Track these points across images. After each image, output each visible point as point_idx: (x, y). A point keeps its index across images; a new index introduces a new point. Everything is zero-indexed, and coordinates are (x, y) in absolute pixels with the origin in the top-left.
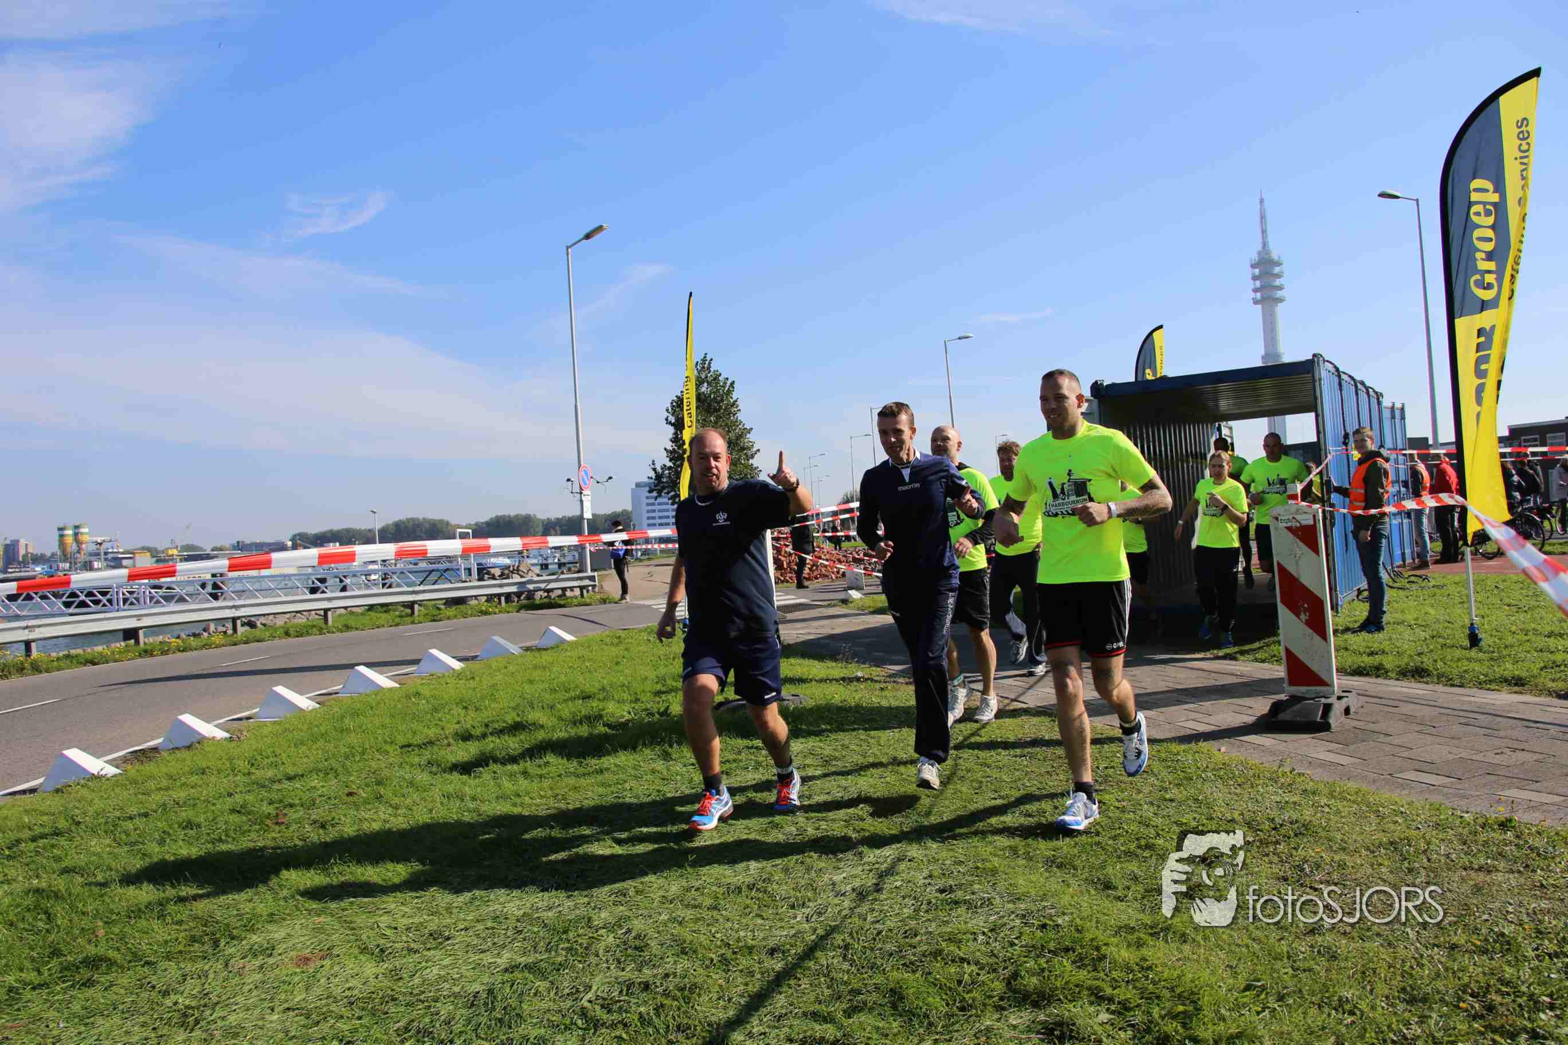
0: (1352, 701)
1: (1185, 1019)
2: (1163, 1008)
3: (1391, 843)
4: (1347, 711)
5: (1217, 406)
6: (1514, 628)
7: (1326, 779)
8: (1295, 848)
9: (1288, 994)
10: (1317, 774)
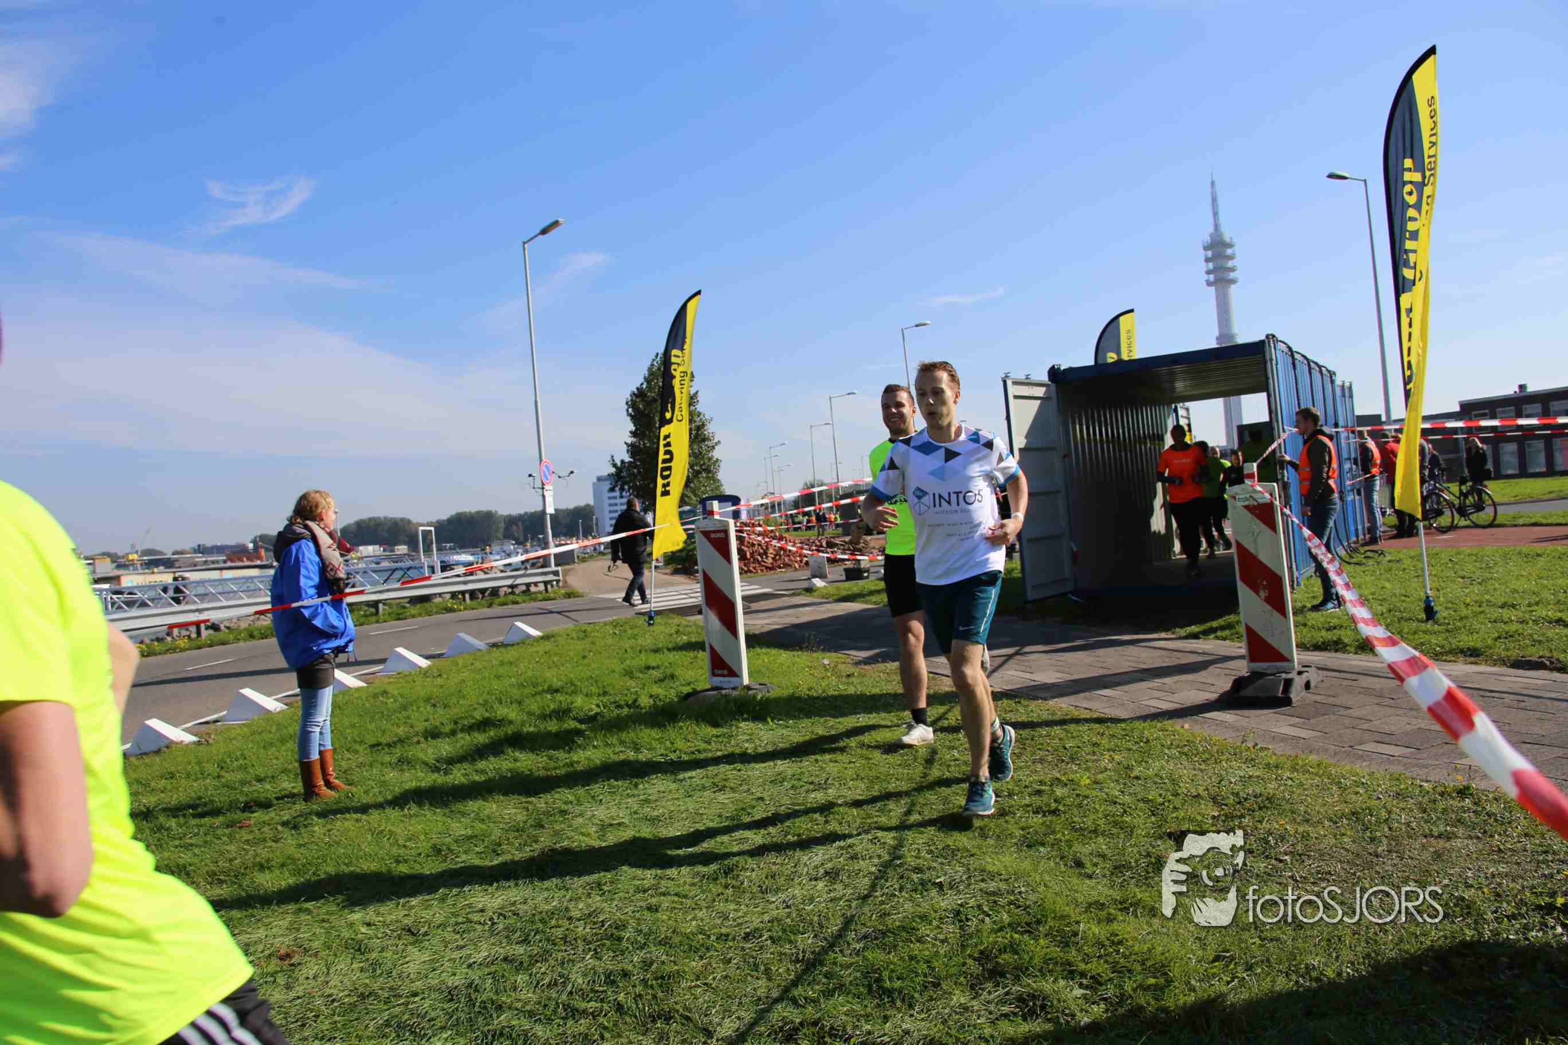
0: (1312, 675)
1: (1158, 991)
2: (1135, 981)
3: (1353, 814)
4: (1307, 686)
5: (1173, 388)
6: (1468, 600)
7: (1288, 753)
8: (1259, 821)
9: (1257, 963)
10: (1279, 748)
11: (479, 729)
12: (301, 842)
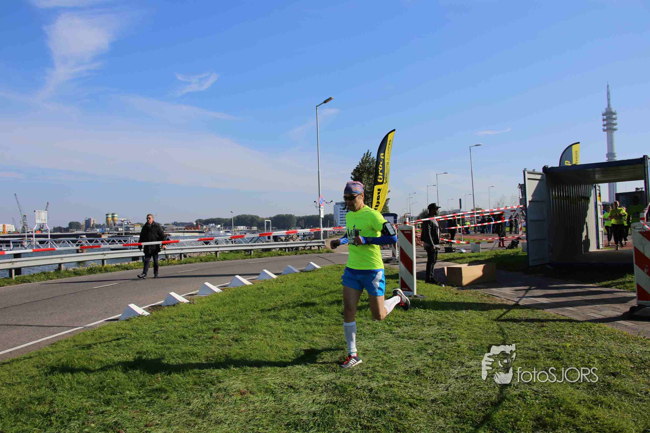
5: (594, 177)
11: (305, 306)
12: (240, 347)
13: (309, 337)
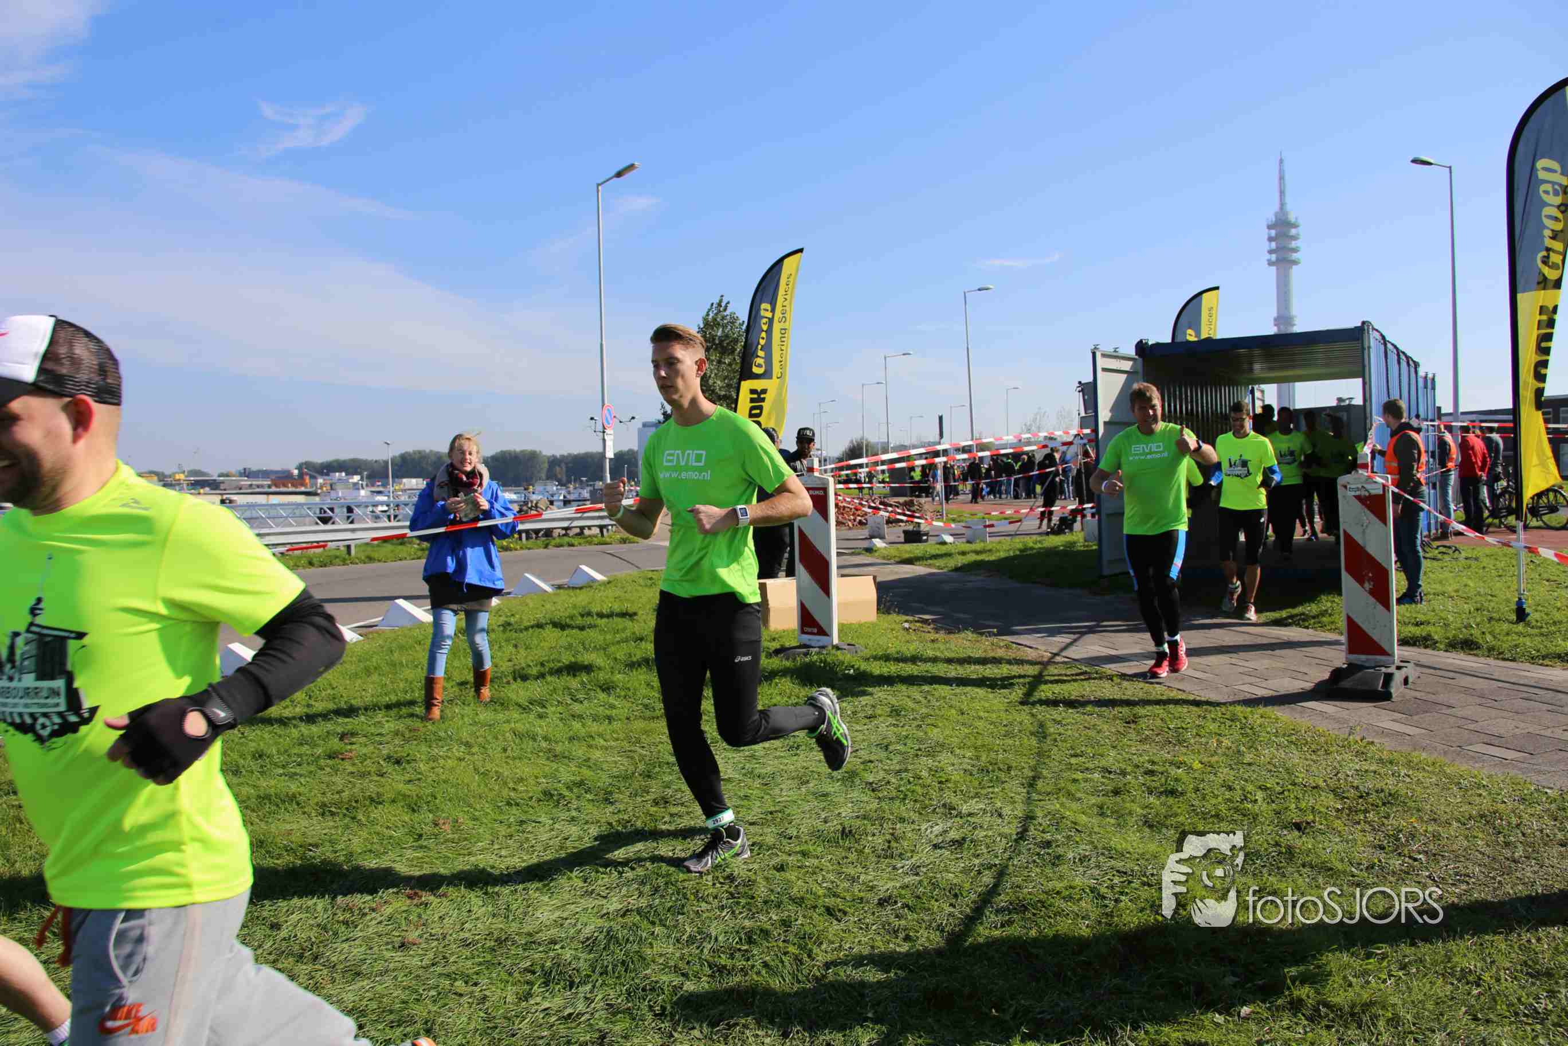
0: (1410, 671)
3: (1482, 816)
4: (1406, 681)
6: (1559, 604)
7: (1398, 749)
8: (1387, 817)
9: (1410, 962)
10: (1388, 744)
11: (569, 674)
12: (408, 779)
13: (579, 751)
